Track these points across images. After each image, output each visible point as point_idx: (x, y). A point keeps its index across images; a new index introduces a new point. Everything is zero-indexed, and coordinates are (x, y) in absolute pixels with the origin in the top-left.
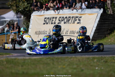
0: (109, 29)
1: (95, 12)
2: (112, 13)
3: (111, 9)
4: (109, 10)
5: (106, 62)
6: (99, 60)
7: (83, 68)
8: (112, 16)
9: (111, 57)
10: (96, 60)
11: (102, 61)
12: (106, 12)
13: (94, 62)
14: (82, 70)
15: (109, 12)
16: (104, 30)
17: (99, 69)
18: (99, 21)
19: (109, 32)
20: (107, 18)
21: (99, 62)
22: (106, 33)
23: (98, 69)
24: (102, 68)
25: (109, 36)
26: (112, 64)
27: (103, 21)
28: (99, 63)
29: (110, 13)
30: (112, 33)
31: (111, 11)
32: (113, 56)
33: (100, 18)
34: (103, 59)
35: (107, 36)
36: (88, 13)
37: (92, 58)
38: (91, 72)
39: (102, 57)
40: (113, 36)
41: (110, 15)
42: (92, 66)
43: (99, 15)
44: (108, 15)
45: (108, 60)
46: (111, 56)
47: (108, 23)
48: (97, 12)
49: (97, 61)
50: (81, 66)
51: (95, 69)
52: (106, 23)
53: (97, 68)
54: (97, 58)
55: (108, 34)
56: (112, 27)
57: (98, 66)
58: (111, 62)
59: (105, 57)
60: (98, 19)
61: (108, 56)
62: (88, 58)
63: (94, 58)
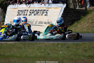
0: (71, 20)
1: (60, 7)
2: (73, 8)
3: (72, 4)
4: (71, 5)
5: (68, 47)
6: (63, 46)
7: (49, 52)
8: (73, 10)
9: (72, 44)
10: (59, 46)
11: (65, 47)
12: (69, 6)
13: (58, 48)
14: (49, 54)
15: (71, 6)
16: (66, 21)
17: (63, 53)
18: (63, 14)
19: (70, 23)
20: (69, 11)
21: (63, 47)
22: (68, 24)
23: (61, 54)
24: (65, 53)
25: (71, 26)
26: (73, 49)
27: (65, 14)
28: (63, 49)
29: (72, 8)
30: (73, 24)
31: (72, 6)
32: (74, 42)
33: (63, 12)
34: (66, 45)
35: (69, 26)
36: (54, 7)
37: (56, 44)
38: (56, 55)
39: (65, 43)
40: (74, 27)
41: (72, 9)
42: (56, 50)
43: (63, 9)
44: (70, 9)
45: (70, 46)
46: (72, 42)
47: (70, 16)
48: (61, 6)
49: (61, 47)
50: (48, 50)
51: (59, 53)
52: (69, 15)
53: (61, 52)
54: (61, 44)
55: (70, 25)
56: (73, 19)
57: (61, 51)
58: (72, 48)
59: (67, 43)
60: (62, 13)
61: (69, 43)
62: (54, 44)
63: (58, 44)
